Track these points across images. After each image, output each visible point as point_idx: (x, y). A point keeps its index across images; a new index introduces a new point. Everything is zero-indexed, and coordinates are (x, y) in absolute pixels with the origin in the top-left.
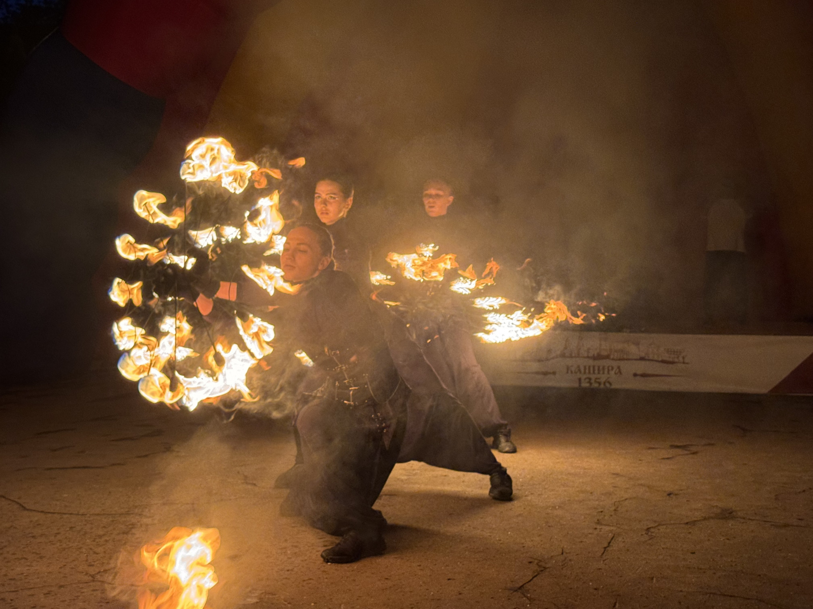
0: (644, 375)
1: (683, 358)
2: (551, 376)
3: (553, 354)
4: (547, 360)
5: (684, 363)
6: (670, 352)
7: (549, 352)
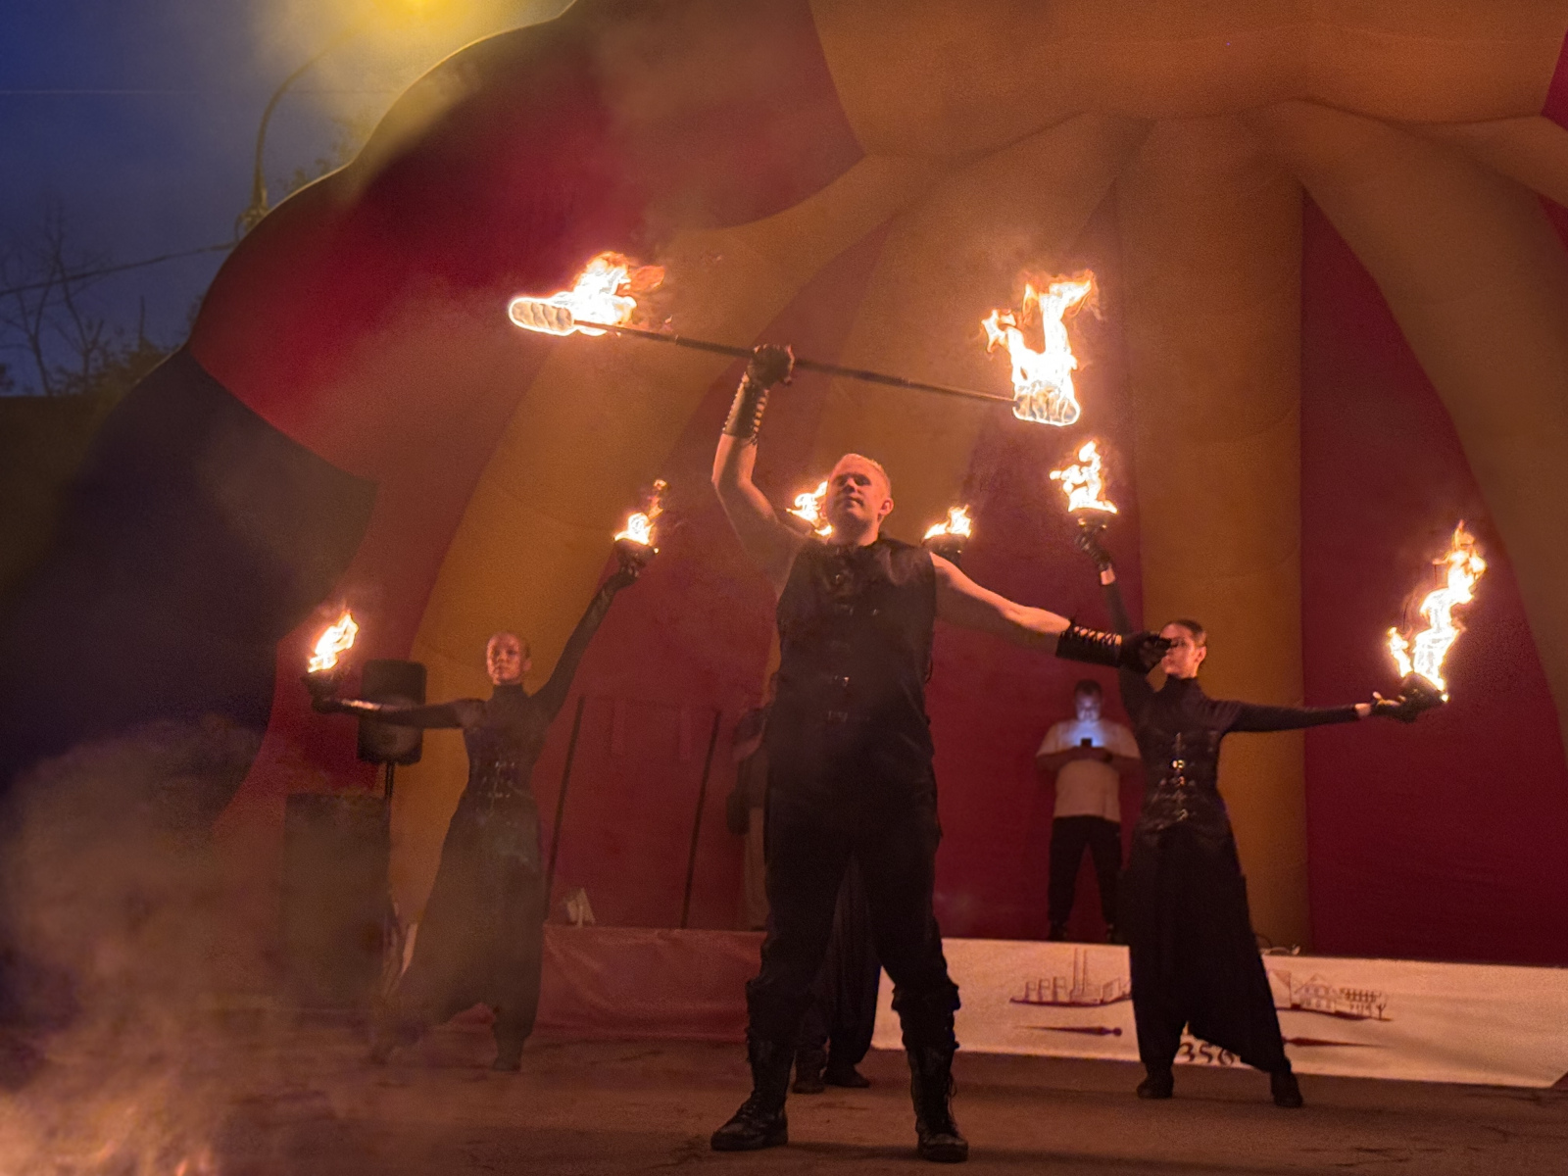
0: (1300, 1043)
1: (1380, 1009)
2: (1111, 1037)
3: (1116, 994)
4: (1103, 1003)
5: (1380, 1019)
6: (1351, 995)
7: (1108, 985)
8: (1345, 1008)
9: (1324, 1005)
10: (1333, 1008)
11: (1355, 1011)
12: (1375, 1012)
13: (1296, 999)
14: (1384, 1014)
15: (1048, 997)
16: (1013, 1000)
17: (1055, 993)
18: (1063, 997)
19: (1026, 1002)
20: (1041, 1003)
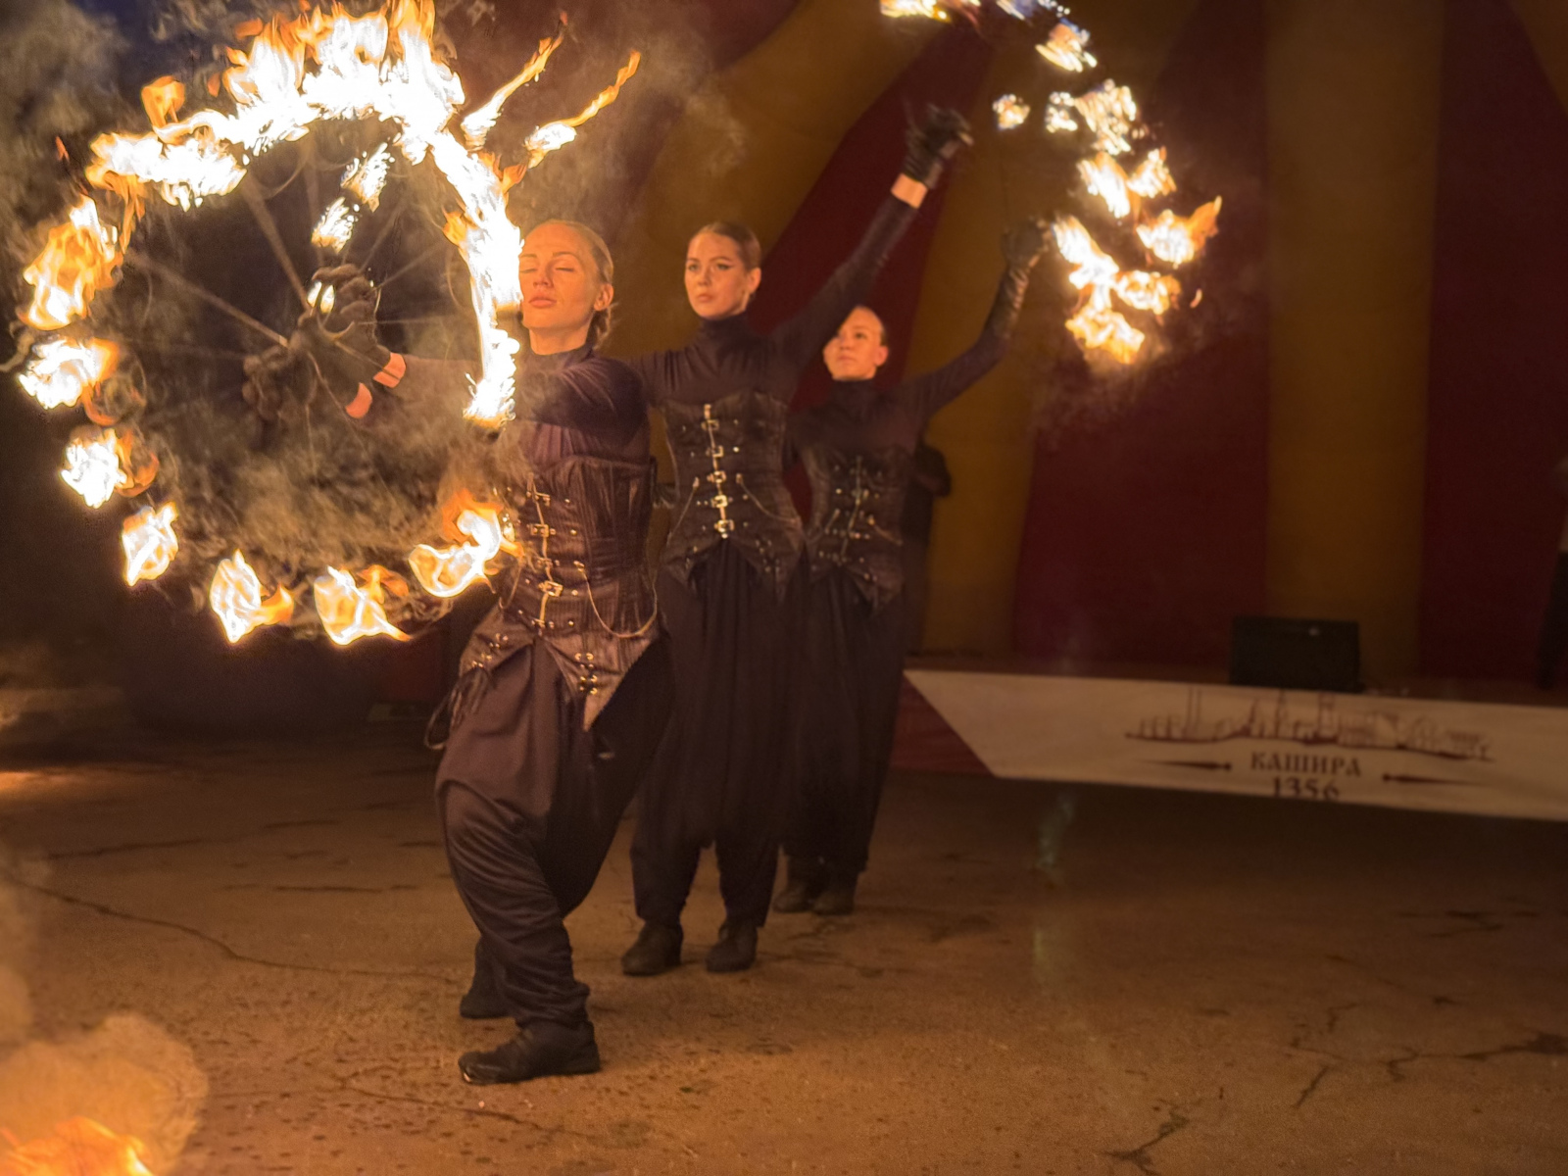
0: (1404, 779)
1: (1483, 749)
2: (1221, 773)
3: (1227, 730)
4: (1215, 740)
5: (1483, 759)
6: (1457, 737)
7: (1220, 725)
8: (1448, 746)
9: (1428, 746)
10: (1438, 748)
11: (1458, 752)
12: (1477, 752)
13: (1402, 739)
14: (1489, 754)
15: (1161, 732)
16: (1129, 736)
17: (1169, 730)
18: (1176, 733)
19: (1141, 737)
20: (1155, 738)
